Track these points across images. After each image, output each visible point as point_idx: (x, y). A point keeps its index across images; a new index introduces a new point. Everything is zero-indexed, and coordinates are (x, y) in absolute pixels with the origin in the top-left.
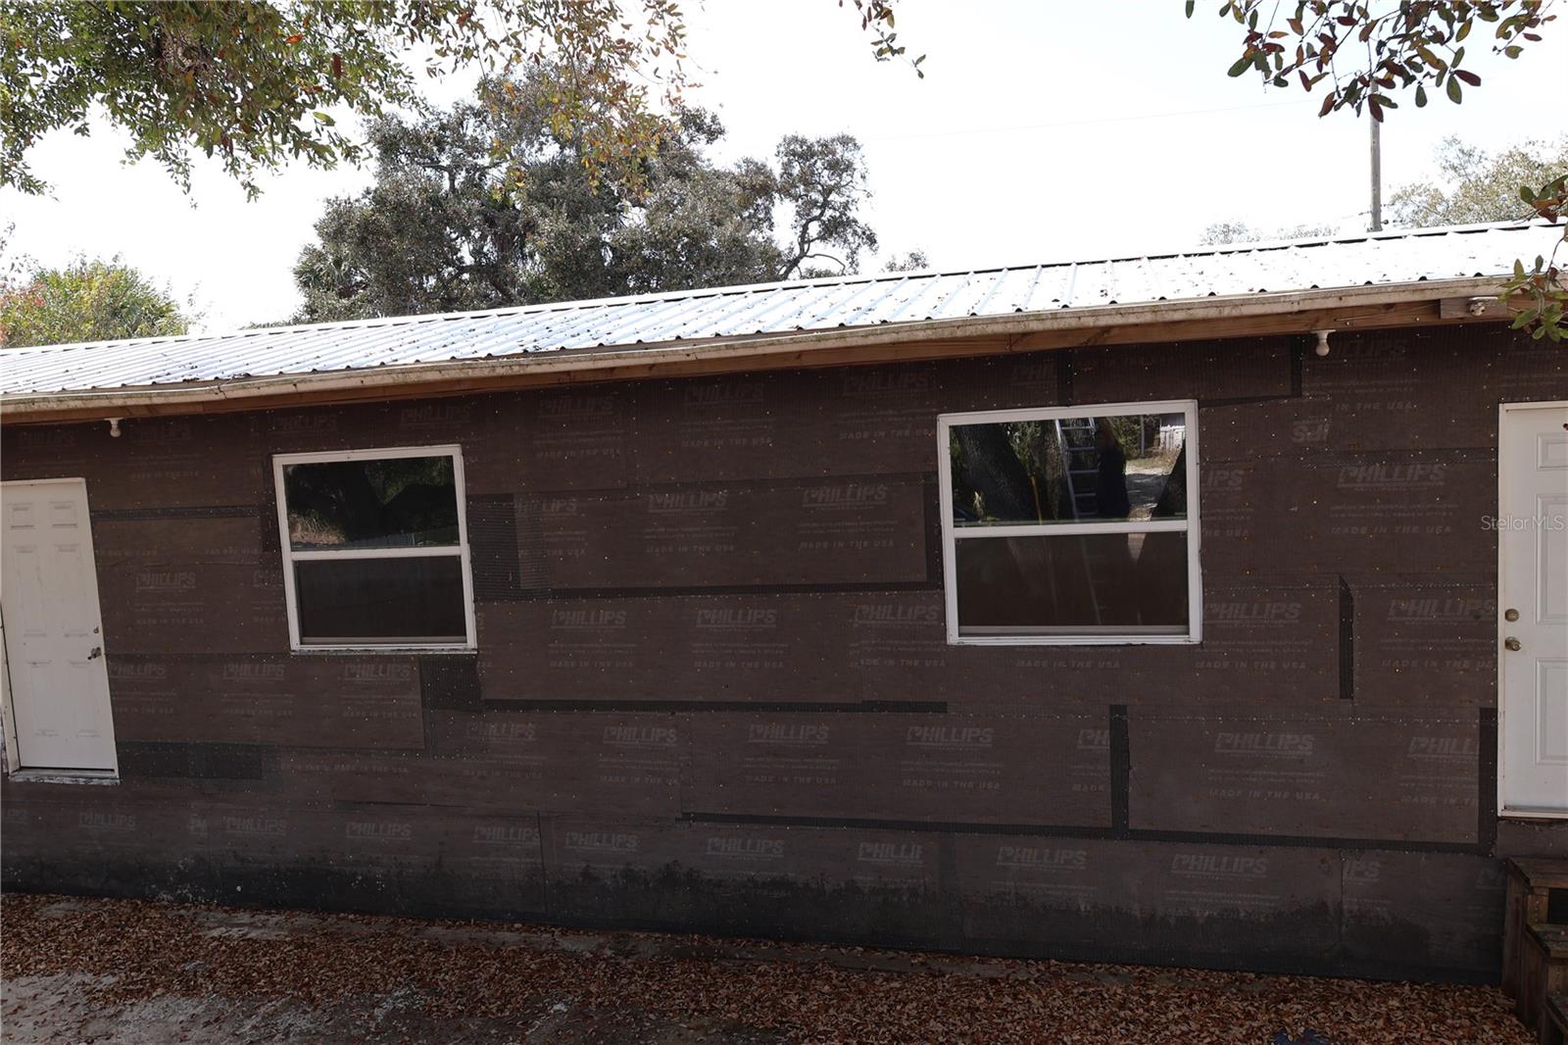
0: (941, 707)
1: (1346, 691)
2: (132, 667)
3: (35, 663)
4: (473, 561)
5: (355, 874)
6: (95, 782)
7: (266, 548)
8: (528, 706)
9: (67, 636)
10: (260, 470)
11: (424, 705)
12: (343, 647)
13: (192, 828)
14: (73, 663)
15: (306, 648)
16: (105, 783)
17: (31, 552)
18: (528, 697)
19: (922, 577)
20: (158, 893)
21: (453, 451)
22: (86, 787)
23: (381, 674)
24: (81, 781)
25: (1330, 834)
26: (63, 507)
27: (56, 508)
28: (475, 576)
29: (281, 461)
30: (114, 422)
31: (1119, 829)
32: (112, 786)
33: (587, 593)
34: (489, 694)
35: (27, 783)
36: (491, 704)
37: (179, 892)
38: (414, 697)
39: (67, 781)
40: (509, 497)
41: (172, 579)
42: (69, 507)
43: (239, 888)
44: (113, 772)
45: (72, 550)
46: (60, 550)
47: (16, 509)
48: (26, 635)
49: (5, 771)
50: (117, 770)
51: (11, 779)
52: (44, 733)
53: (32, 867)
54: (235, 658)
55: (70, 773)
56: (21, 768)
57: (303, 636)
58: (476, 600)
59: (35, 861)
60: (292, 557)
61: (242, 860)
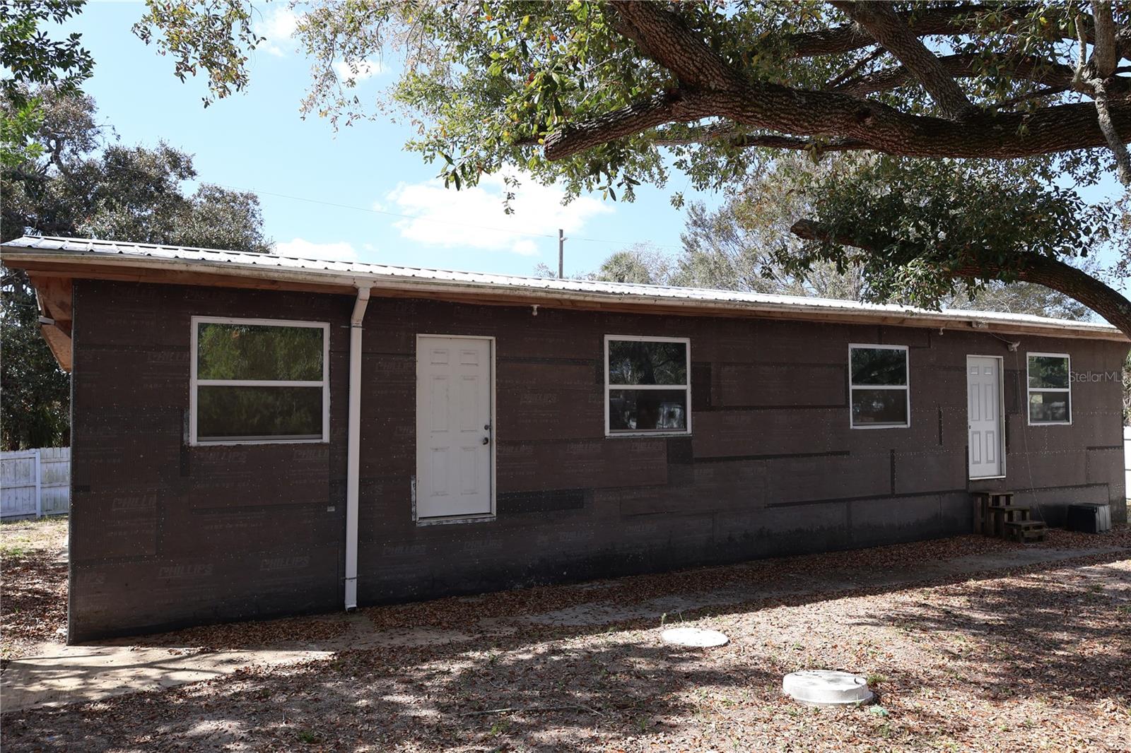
0: (848, 453)
1: (941, 443)
2: (512, 448)
3: (437, 449)
4: (692, 393)
5: (629, 555)
6: (479, 521)
7: (597, 382)
8: (711, 460)
9: (462, 431)
10: (598, 342)
11: (668, 462)
12: (631, 434)
13: (539, 541)
14: (464, 449)
15: (613, 435)
16: (486, 520)
17: (444, 379)
18: (712, 456)
19: (844, 403)
21: (686, 341)
22: (473, 524)
23: (649, 447)
24: (470, 521)
25: (941, 489)
26: (468, 353)
27: (465, 354)
28: (693, 400)
29: (608, 338)
30: (535, 307)
31: (893, 495)
32: (490, 522)
33: (737, 408)
34: (695, 455)
35: (430, 526)
36: (702, 460)
37: (528, 582)
38: (664, 458)
39: (459, 522)
40: (710, 363)
41: (543, 397)
42: (474, 354)
43: (565, 573)
44: (490, 513)
45: (472, 379)
46: (465, 379)
47: (436, 353)
48: (433, 432)
49: (413, 520)
50: (495, 513)
51: (418, 525)
52: (437, 494)
53: (426, 583)
54: (575, 441)
55: (458, 517)
56: (420, 518)
57: (610, 429)
58: (692, 410)
59: (430, 578)
60: (610, 387)
61: (568, 556)
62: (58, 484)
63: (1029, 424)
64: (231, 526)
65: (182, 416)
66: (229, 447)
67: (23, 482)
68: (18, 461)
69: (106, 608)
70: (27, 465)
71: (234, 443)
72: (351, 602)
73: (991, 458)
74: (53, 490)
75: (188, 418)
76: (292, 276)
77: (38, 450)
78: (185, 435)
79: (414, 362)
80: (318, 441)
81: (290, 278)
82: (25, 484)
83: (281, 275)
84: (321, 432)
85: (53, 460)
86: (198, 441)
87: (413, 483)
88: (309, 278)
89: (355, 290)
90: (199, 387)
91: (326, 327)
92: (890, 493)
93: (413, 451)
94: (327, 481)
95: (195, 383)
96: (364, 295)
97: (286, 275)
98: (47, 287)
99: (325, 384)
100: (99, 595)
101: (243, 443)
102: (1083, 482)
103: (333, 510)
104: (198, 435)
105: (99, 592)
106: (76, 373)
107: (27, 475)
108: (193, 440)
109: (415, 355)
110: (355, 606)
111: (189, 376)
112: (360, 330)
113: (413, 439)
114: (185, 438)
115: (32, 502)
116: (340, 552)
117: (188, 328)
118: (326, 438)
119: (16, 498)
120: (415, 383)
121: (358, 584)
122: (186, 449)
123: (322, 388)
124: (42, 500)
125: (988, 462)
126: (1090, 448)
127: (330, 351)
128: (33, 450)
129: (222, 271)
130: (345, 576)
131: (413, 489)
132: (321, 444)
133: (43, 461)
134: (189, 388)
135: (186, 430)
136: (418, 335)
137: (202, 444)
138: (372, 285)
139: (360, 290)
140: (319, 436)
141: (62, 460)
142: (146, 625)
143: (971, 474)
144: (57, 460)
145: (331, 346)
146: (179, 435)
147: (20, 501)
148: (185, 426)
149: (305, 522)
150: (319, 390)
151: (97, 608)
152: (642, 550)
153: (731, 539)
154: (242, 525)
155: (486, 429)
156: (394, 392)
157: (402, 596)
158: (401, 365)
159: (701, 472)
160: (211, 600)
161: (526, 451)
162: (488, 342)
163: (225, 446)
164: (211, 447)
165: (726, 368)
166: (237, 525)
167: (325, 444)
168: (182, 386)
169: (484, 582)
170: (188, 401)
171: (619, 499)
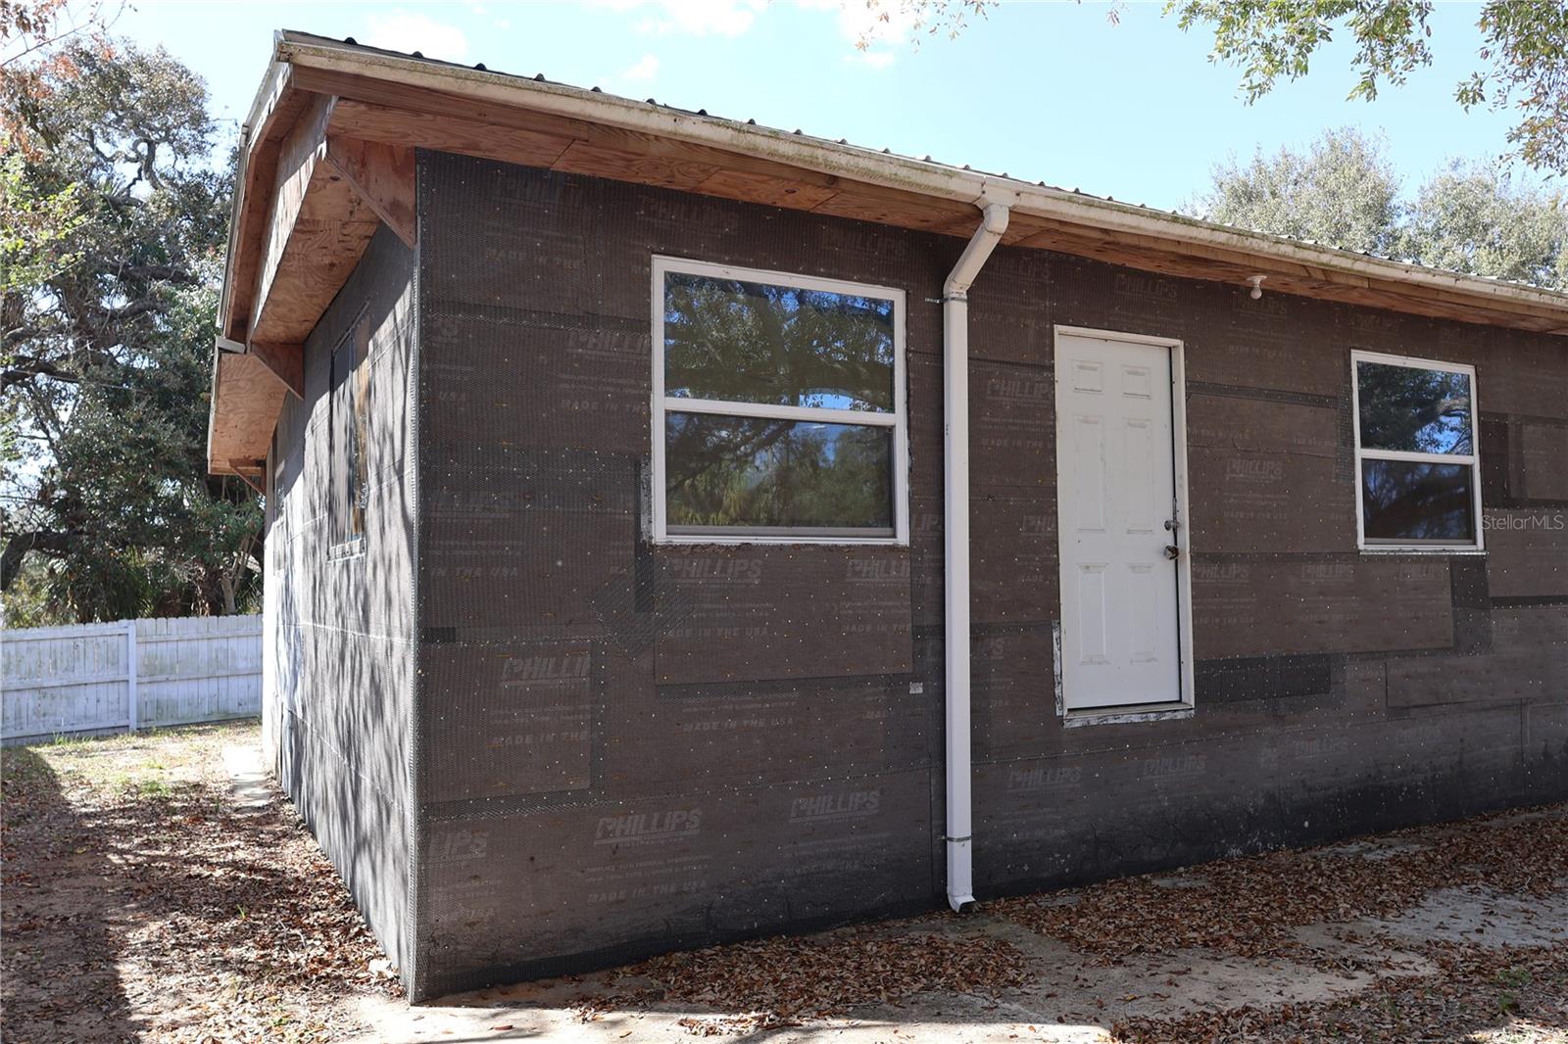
2: (1216, 568)
3: (1088, 567)
4: (1482, 471)
5: (1402, 786)
6: (1168, 717)
7: (1344, 443)
8: (1514, 601)
10: (1342, 363)
11: (1454, 604)
12: (1396, 547)
13: (1263, 760)
14: (1134, 568)
15: (1371, 547)
16: (1180, 716)
17: (1096, 423)
18: (1514, 594)
20: (1229, 848)
21: (1471, 372)
22: (1159, 723)
23: (1424, 575)
24: (1152, 717)
26: (1136, 373)
27: (1130, 373)
28: (1482, 484)
29: (1356, 356)
30: (1257, 280)
32: (1187, 719)
33: (1548, 504)
34: (1492, 593)
35: (1086, 728)
36: (1502, 602)
37: (1249, 842)
38: (1447, 595)
39: (1136, 719)
40: (1506, 416)
41: (1260, 467)
42: (1143, 374)
43: (1306, 824)
44: (1180, 701)
45: (1143, 426)
46: (1130, 425)
47: (1081, 367)
48: (1080, 530)
49: (1058, 713)
50: (1190, 698)
51: (1067, 725)
52: (1091, 661)
53: (1084, 848)
54: (1314, 558)
55: (1131, 709)
56: (1069, 710)
57: (1366, 536)
58: (1483, 506)
59: (1089, 837)
60: (1361, 453)
61: (1310, 790)
62: (163, 677)
64: (733, 724)
65: (637, 475)
66: (728, 548)
67: (110, 675)
68: (101, 640)
69: (491, 912)
70: (115, 646)
71: (736, 541)
72: (961, 892)
74: (155, 687)
75: (648, 482)
76: (871, 165)
77: (132, 621)
78: (644, 519)
79: (1052, 383)
80: (889, 542)
81: (868, 172)
82: (112, 678)
83: (853, 161)
84: (890, 521)
85: (155, 638)
86: (667, 534)
87: (1055, 635)
88: (903, 173)
89: (976, 214)
90: (667, 413)
91: (897, 296)
93: (1053, 569)
94: (909, 627)
95: (661, 403)
96: (998, 222)
97: (863, 163)
98: (364, 164)
99: (898, 419)
100: (476, 883)
101: (753, 540)
103: (920, 690)
104: (669, 521)
105: (476, 877)
106: (425, 367)
107: (115, 663)
108: (659, 532)
109: (1052, 368)
110: (971, 899)
111: (650, 388)
112: (965, 306)
113: (1053, 543)
114: (644, 527)
115: (123, 706)
116: (933, 782)
117: (647, 280)
118: (903, 537)
119: (98, 701)
120: (1054, 427)
121: (973, 851)
122: (644, 549)
123: (891, 429)
124: (138, 705)
127: (907, 350)
128: (124, 622)
129: (744, 142)
130: (944, 831)
131: (1056, 648)
132: (894, 548)
133: (140, 640)
134: (649, 414)
135: (645, 506)
136: (1058, 328)
137: (677, 540)
138: (1012, 201)
139: (991, 208)
140: (888, 531)
141: (169, 638)
142: (573, 952)
144: (162, 638)
145: (908, 340)
146: (632, 518)
147: (103, 706)
148: (643, 498)
149: (870, 715)
150: (887, 432)
151: (472, 915)
152: (1421, 777)
153: (1547, 755)
154: (754, 723)
155: (1167, 529)
156: (1019, 443)
157: (1045, 875)
158: (1032, 387)
159: (1502, 624)
160: (697, 891)
161: (1237, 576)
162: (1166, 352)
163: (721, 547)
164: (695, 546)
165: (1530, 428)
166: (745, 722)
167: (903, 549)
168: (636, 409)
169: (1180, 844)
170: (649, 443)
171: (1383, 675)
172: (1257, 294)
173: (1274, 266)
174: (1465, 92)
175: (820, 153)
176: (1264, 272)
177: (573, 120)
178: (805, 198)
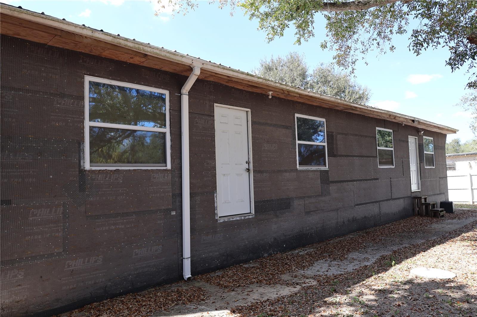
0: (378, 179)
1: (403, 175)
2: (260, 174)
3: (224, 175)
4: (327, 147)
5: (309, 233)
6: (247, 217)
8: (335, 182)
9: (236, 164)
10: (292, 117)
11: (321, 183)
12: (307, 168)
13: (273, 228)
14: (237, 175)
15: (300, 168)
16: (250, 217)
17: (226, 132)
18: (336, 180)
19: (376, 156)
20: (264, 254)
21: (324, 120)
22: (244, 220)
23: (314, 175)
24: (243, 218)
25: (404, 196)
26: (238, 118)
27: (235, 118)
28: (328, 151)
29: (296, 115)
30: (270, 93)
32: (252, 218)
33: (343, 156)
34: (330, 180)
35: (224, 222)
36: (332, 182)
37: (270, 252)
38: (319, 181)
39: (238, 219)
40: (333, 132)
41: (272, 146)
42: (240, 119)
43: (285, 246)
44: (250, 213)
45: (239, 134)
46: (236, 133)
47: (222, 116)
48: (222, 164)
49: (216, 218)
50: (253, 212)
51: (219, 221)
52: (226, 202)
53: (224, 257)
54: (286, 171)
55: (237, 216)
56: (219, 217)
57: (299, 165)
58: (328, 156)
59: (225, 254)
60: (298, 142)
61: (285, 236)
63: (425, 167)
64: (114, 228)
65: (79, 147)
66: (111, 171)
69: (25, 297)
71: (114, 168)
72: (187, 274)
73: (416, 182)
75: (84, 150)
76: (158, 52)
78: (82, 162)
79: (214, 120)
80: (165, 168)
81: (157, 54)
83: (152, 50)
84: (165, 162)
86: (90, 166)
87: (215, 195)
88: (168, 55)
89: (190, 69)
90: (90, 127)
91: (166, 93)
92: (391, 198)
93: (214, 176)
94: (171, 194)
95: (88, 124)
96: (197, 72)
97: (155, 51)
99: (167, 130)
100: (19, 287)
101: (120, 168)
102: (439, 193)
103: (175, 213)
104: (91, 161)
105: (20, 285)
108: (87, 165)
109: (214, 116)
110: (190, 276)
111: (84, 119)
112: (187, 97)
113: (214, 168)
114: (82, 164)
116: (179, 241)
117: (82, 84)
118: (169, 167)
120: (214, 134)
121: (191, 261)
122: (82, 172)
125: (415, 184)
126: (440, 178)
127: (170, 109)
129: (116, 41)
130: (182, 256)
131: (215, 199)
132: (166, 170)
134: (84, 127)
135: (82, 157)
136: (215, 104)
137: (94, 168)
138: (201, 66)
139: (195, 68)
140: (164, 165)
142: (57, 307)
143: (412, 190)
145: (170, 106)
146: (78, 161)
148: (82, 155)
149: (159, 222)
150: (164, 134)
151: (18, 299)
152: (313, 230)
153: (344, 222)
154: (121, 226)
155: (247, 163)
156: (204, 138)
157: (212, 266)
158: (208, 122)
159: (333, 188)
160: (101, 282)
161: (266, 177)
162: (246, 112)
163: (109, 170)
164: (100, 170)
165: (339, 136)
166: (118, 227)
167: (169, 170)
168: (79, 125)
169: (251, 254)
170: (83, 137)
171: (304, 203)
172: (270, 97)
173: (274, 89)
174: (322, 45)
175: (141, 46)
176: (272, 91)
177: (55, 29)
178: (137, 60)
